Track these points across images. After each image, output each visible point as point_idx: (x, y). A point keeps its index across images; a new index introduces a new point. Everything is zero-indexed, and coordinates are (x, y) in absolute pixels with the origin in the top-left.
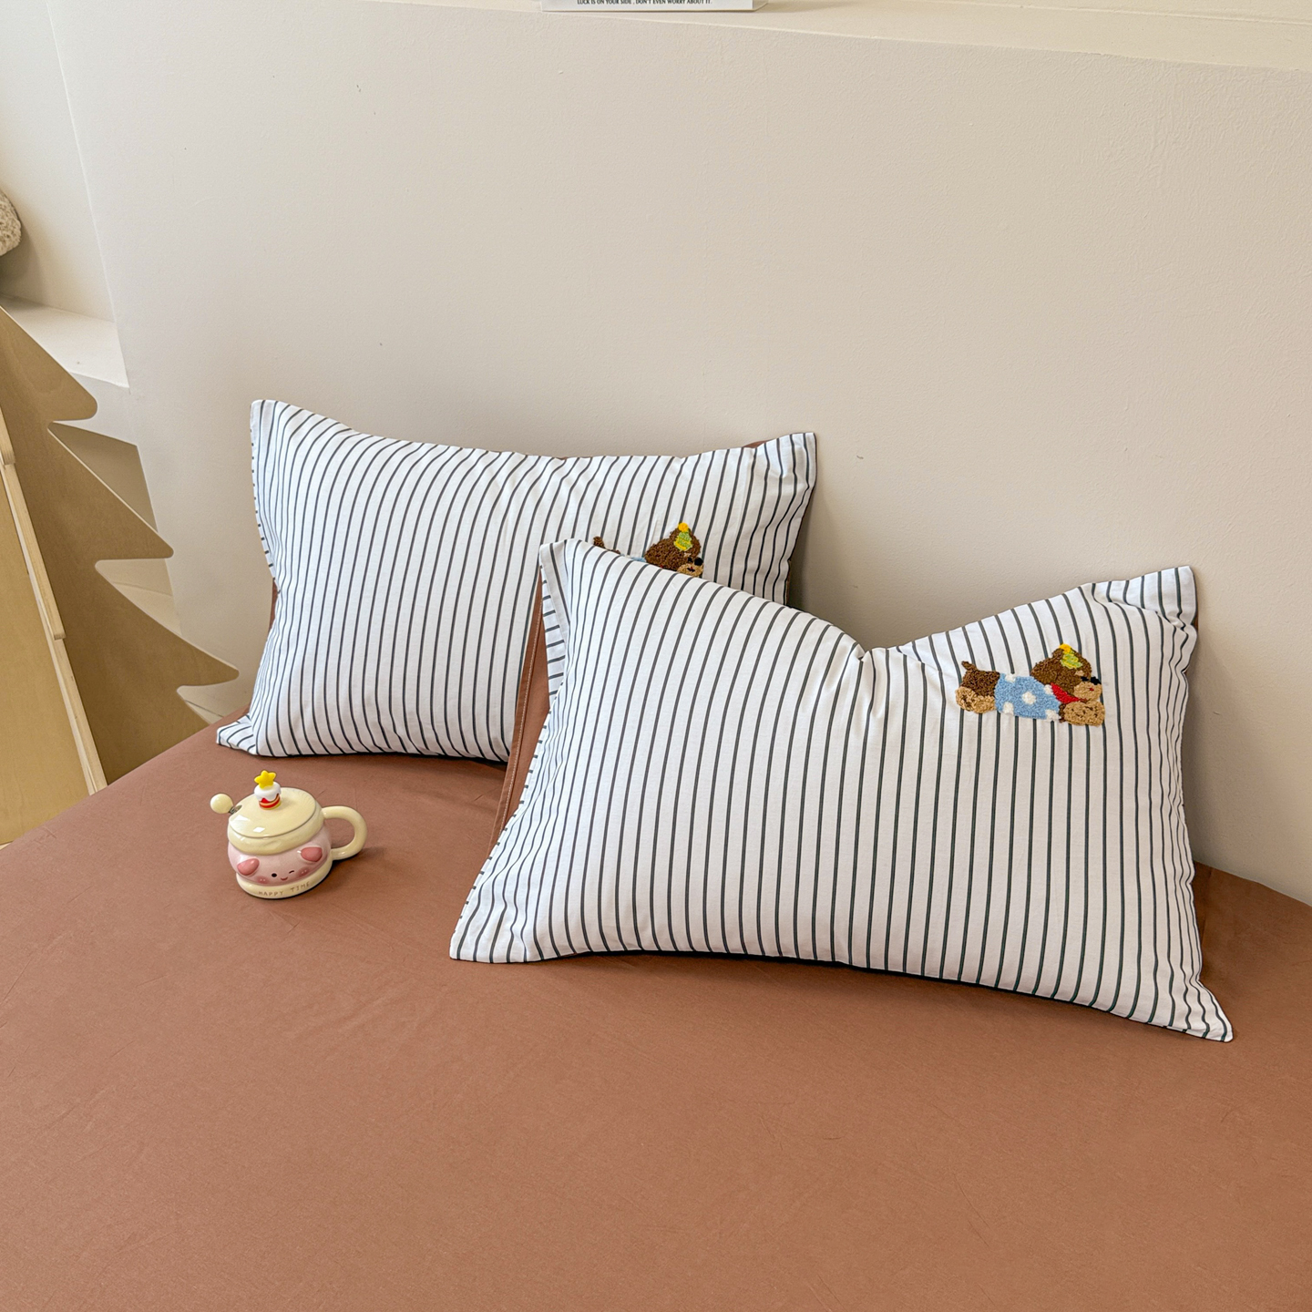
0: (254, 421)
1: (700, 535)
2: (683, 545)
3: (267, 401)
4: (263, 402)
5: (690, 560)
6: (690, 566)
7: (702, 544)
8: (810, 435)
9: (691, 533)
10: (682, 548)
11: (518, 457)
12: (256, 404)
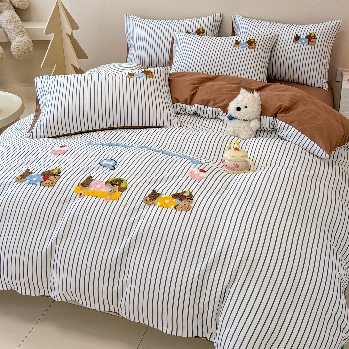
0: (125, 18)
1: (204, 28)
2: (201, 30)
3: (127, 15)
4: (126, 15)
5: (202, 32)
6: (202, 33)
7: (204, 30)
8: (221, 13)
9: (202, 28)
10: (201, 31)
11: (171, 21)
12: (125, 15)
